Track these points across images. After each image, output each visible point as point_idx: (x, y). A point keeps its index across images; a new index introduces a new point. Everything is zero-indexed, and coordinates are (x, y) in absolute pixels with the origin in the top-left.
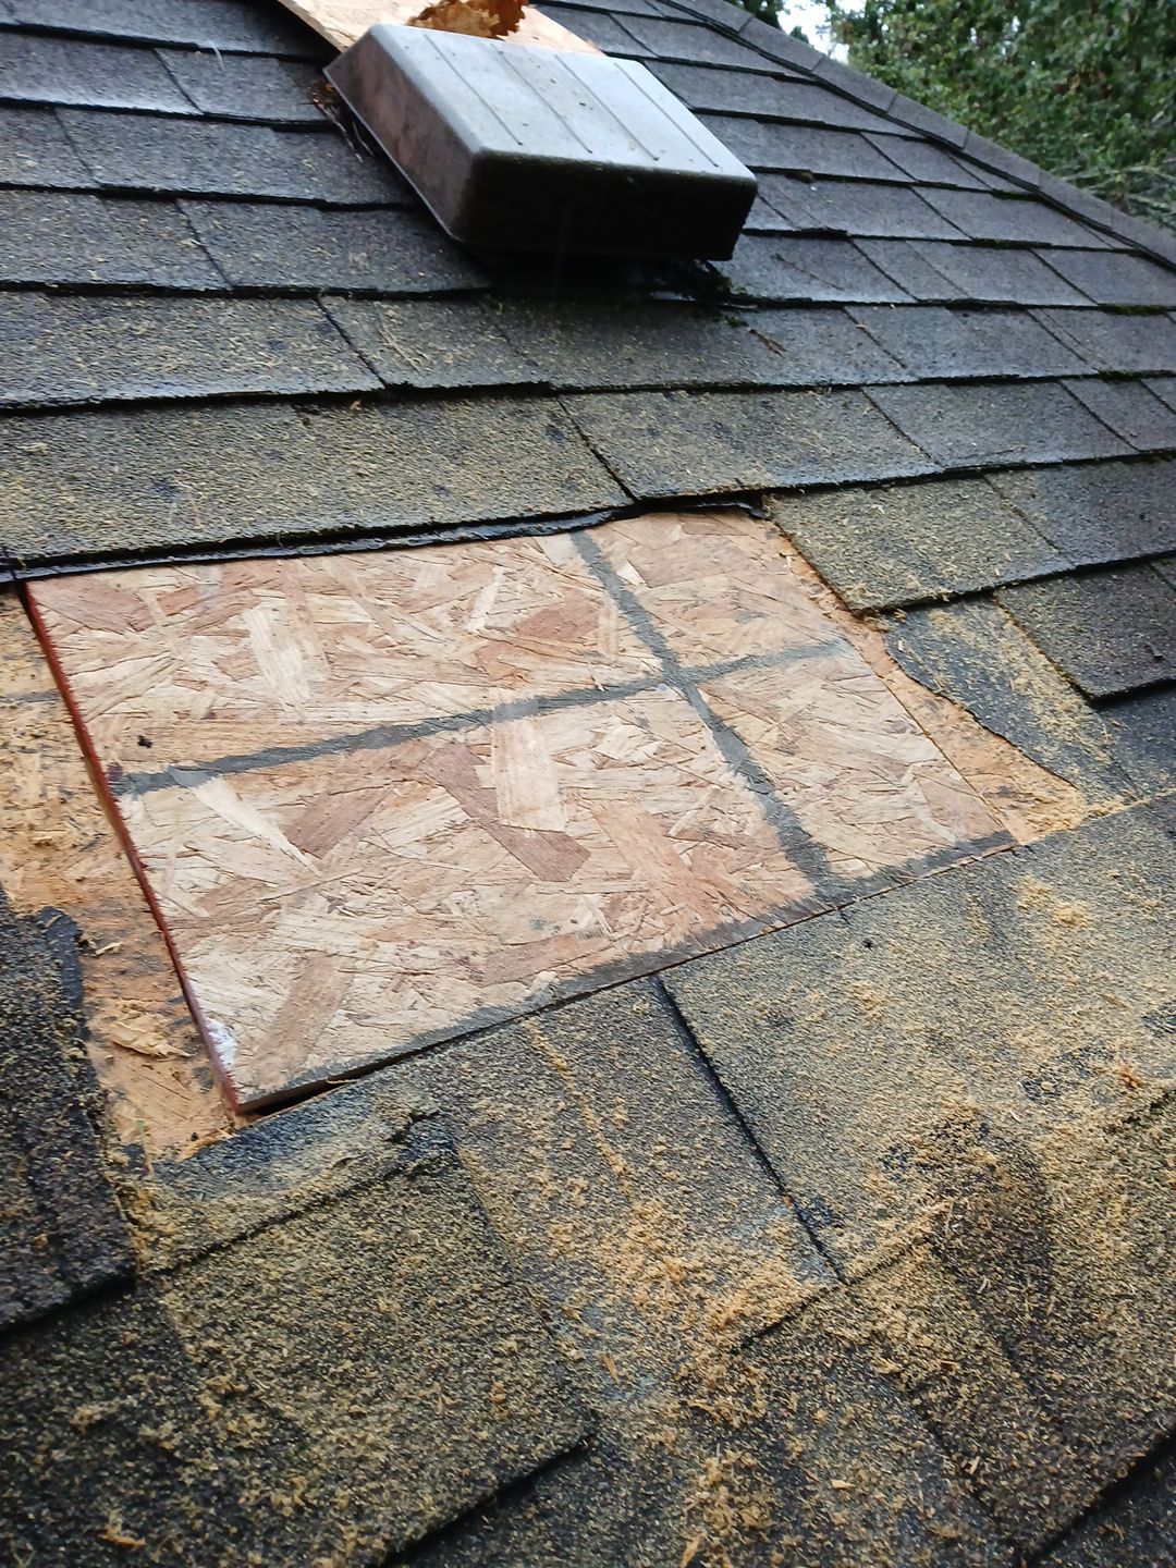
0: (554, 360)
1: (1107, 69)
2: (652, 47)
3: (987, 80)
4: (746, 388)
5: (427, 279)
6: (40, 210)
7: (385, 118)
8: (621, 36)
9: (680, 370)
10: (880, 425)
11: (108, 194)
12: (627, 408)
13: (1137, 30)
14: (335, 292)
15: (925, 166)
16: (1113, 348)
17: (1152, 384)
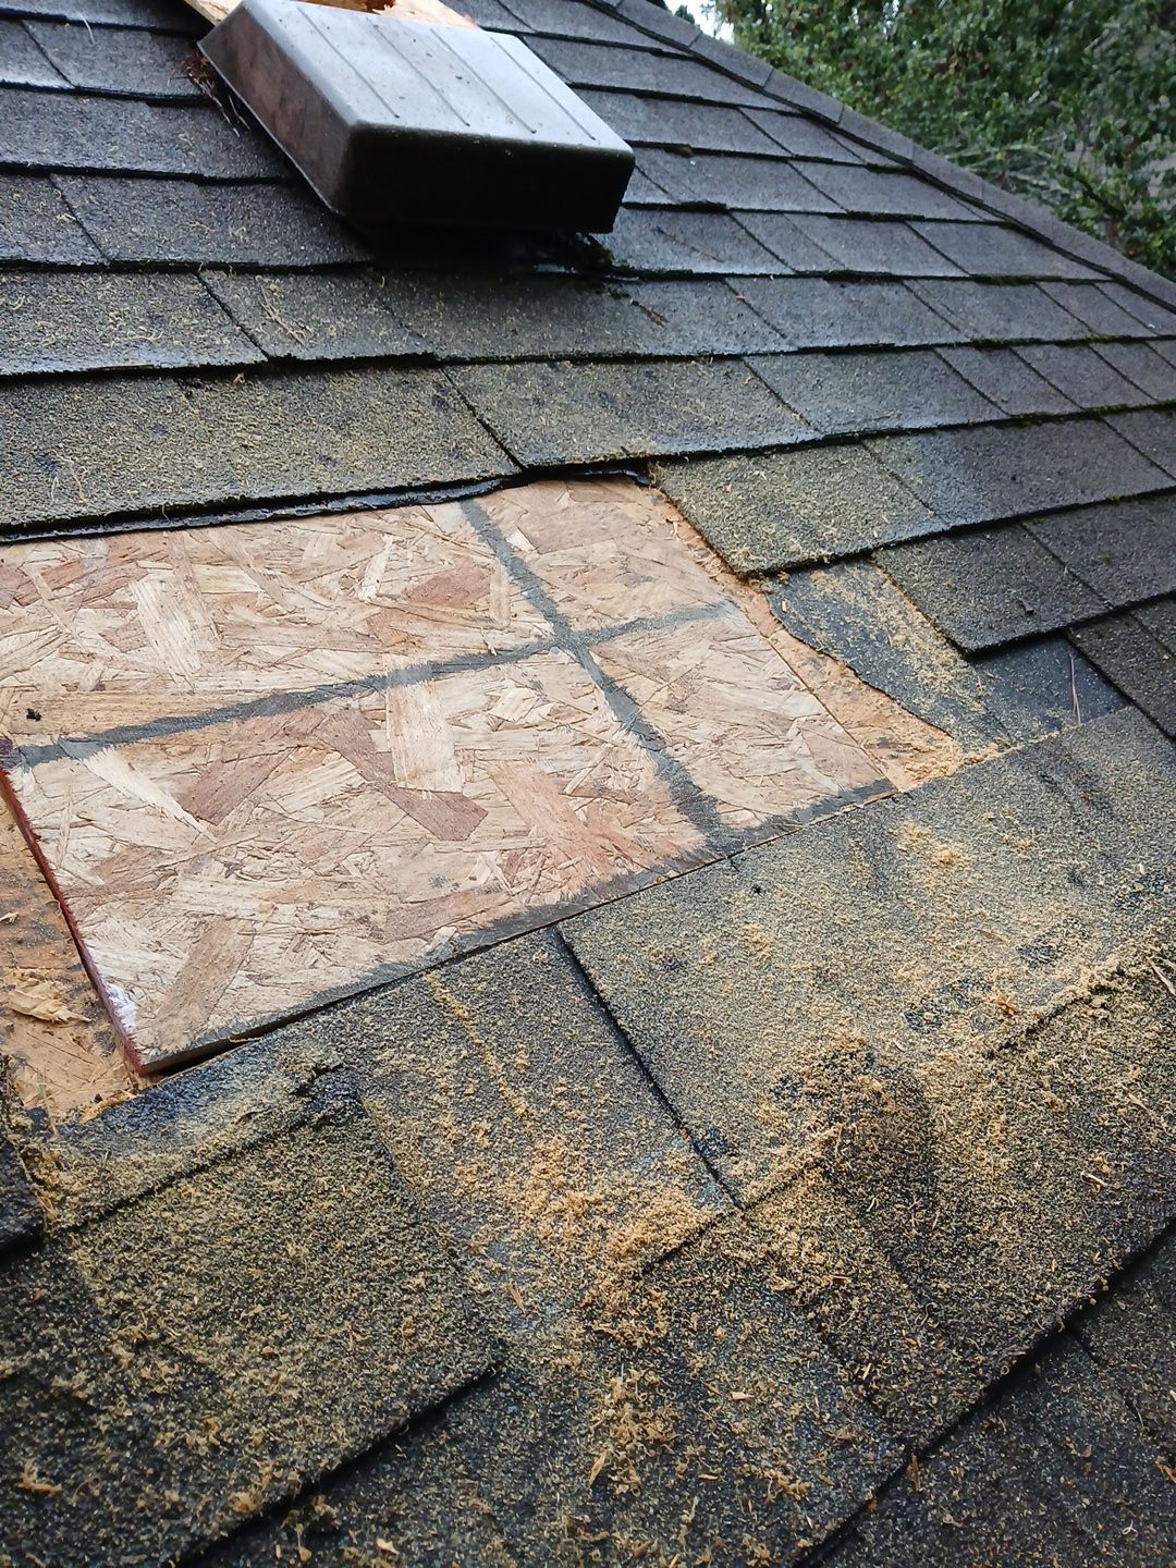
0: (440, 333)
1: (984, 48)
2: (530, 22)
3: (869, 59)
4: (629, 359)
5: (308, 253)
7: (261, 93)
8: (499, 11)
9: (564, 341)
10: (761, 394)
12: (512, 378)
13: (1011, 10)
14: (215, 266)
15: (803, 141)
16: (983, 316)
17: (1022, 352)
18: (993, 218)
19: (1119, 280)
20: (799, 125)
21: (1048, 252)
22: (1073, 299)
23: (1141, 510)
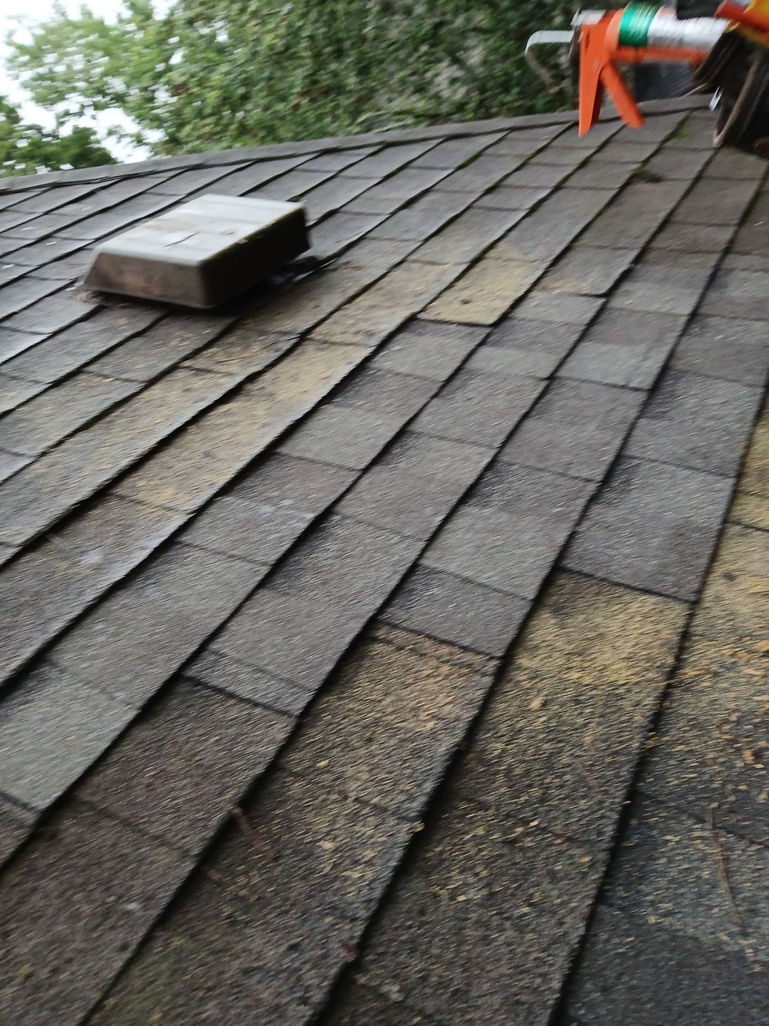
0: (301, 322)
1: (315, 82)
2: (179, 193)
3: (260, 124)
4: (366, 288)
5: (209, 332)
6: (41, 406)
8: (160, 198)
9: (337, 299)
10: (428, 268)
11: (57, 384)
12: (336, 323)
13: (317, 55)
14: (186, 358)
16: (477, 181)
17: (505, 183)
18: (440, 140)
19: (513, 129)
20: (326, 158)
21: (475, 138)
22: (503, 149)
23: (613, 210)
